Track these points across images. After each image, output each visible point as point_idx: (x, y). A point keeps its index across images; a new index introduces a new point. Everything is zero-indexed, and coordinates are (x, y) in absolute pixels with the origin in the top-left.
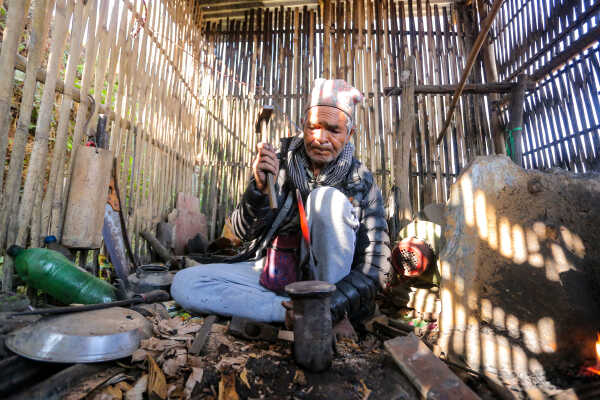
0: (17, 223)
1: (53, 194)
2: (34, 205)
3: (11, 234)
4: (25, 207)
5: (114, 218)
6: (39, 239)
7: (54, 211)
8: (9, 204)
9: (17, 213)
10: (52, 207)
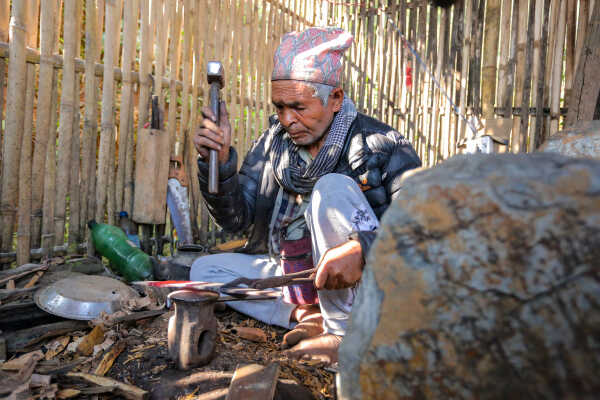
0: (95, 203)
1: (124, 175)
2: (107, 186)
3: (91, 211)
4: (101, 188)
5: (181, 193)
6: (115, 213)
7: (126, 190)
8: (86, 186)
9: (95, 193)
10: (124, 186)
